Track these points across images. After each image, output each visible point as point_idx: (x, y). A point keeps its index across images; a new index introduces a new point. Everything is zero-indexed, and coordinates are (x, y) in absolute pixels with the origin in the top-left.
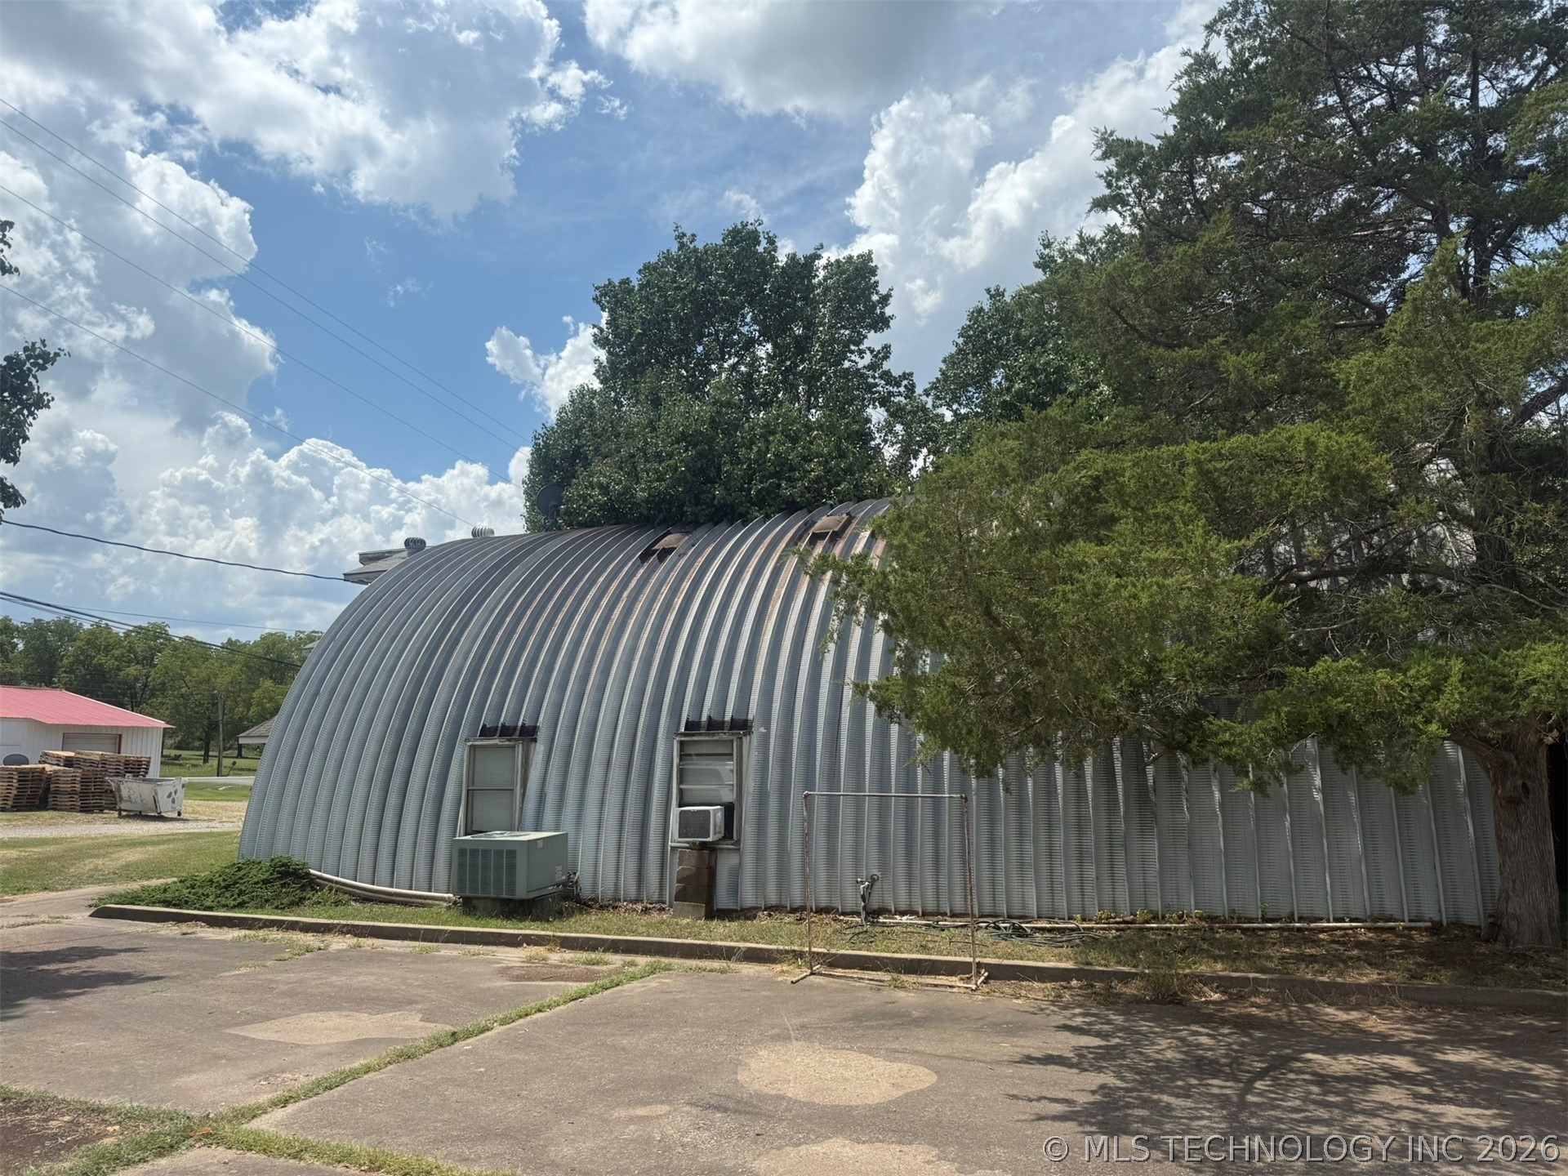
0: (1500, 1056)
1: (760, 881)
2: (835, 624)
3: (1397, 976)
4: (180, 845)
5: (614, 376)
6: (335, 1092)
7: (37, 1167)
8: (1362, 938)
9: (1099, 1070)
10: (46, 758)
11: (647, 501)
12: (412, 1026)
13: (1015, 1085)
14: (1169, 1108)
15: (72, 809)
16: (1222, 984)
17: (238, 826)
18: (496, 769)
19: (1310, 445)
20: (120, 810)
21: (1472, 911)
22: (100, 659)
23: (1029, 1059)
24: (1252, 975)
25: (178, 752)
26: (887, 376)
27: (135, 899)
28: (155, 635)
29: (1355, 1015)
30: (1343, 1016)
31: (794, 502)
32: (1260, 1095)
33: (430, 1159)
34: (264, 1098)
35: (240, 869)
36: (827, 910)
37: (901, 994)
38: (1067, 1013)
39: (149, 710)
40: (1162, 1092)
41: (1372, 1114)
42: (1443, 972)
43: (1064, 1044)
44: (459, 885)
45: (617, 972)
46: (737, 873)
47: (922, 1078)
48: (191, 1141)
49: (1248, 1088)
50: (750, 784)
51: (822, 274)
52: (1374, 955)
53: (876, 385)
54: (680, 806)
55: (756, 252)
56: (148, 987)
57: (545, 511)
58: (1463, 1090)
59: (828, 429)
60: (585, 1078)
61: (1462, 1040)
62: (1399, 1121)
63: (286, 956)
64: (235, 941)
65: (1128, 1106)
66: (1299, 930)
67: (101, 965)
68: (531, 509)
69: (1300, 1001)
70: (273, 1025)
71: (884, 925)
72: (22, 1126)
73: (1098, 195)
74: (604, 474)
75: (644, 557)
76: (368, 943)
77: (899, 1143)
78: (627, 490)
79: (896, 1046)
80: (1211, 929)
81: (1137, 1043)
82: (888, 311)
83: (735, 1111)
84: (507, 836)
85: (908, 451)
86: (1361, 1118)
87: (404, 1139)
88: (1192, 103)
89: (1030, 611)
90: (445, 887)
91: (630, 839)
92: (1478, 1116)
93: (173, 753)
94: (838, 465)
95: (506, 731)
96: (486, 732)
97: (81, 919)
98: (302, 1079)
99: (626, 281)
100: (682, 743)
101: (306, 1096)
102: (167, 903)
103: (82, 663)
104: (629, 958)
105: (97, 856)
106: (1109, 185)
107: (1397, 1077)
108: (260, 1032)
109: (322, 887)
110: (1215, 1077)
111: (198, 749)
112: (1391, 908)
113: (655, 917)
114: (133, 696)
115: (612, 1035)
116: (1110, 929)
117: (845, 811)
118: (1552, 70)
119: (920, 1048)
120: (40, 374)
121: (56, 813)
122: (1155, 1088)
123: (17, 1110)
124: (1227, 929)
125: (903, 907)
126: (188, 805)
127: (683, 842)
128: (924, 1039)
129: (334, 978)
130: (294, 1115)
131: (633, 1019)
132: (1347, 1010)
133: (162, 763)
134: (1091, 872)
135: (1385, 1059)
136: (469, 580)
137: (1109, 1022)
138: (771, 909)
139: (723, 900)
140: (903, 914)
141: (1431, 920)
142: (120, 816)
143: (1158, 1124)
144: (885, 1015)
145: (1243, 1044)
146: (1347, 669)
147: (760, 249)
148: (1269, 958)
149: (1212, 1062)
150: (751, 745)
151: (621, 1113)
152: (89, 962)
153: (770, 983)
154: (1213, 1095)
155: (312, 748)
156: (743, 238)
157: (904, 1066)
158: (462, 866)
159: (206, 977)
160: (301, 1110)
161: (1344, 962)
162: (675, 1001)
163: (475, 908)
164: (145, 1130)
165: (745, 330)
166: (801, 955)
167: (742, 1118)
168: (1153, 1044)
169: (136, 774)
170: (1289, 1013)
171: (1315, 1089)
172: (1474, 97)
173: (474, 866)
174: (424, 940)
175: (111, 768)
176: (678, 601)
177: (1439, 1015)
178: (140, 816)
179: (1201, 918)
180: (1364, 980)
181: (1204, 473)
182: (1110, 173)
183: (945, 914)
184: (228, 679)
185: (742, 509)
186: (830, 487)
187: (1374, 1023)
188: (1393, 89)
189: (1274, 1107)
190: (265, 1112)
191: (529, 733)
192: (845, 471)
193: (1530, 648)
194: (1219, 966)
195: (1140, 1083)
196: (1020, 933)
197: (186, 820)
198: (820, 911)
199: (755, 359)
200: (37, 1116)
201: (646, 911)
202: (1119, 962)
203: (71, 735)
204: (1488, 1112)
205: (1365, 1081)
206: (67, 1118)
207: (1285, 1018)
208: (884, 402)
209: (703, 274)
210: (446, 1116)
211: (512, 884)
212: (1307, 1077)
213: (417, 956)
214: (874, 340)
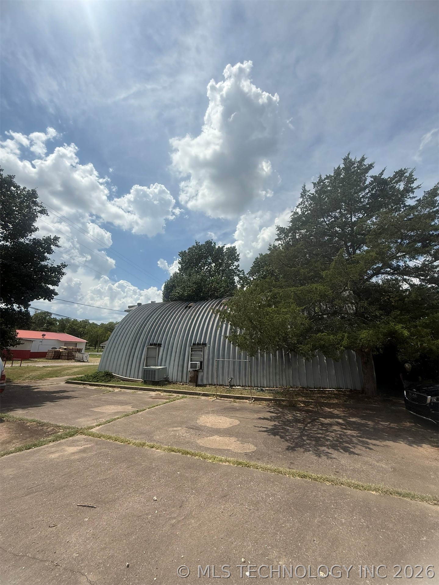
0: (362, 420)
1: (207, 378)
2: (220, 324)
3: (341, 401)
4: (87, 368)
5: (182, 270)
6: (110, 423)
7: (44, 439)
8: (335, 393)
9: (275, 421)
10: (61, 349)
11: (187, 296)
12: (129, 409)
13: (256, 424)
14: (288, 429)
15: (65, 359)
16: (304, 402)
17: (98, 364)
18: (152, 353)
19: (316, 289)
20: (75, 360)
21: (359, 387)
22: (74, 327)
23: (260, 418)
24: (310, 401)
25: (89, 347)
26: (238, 270)
27: (75, 379)
28: (86, 322)
29: (332, 410)
30: (329, 410)
31: (218, 296)
32: (308, 427)
33: (128, 439)
34: (94, 424)
35: (98, 373)
36: (222, 385)
37: (235, 404)
38: (270, 408)
39: (84, 338)
40: (287, 426)
41: (332, 432)
42: (351, 400)
43: (268, 415)
44: (143, 378)
45: (175, 398)
46: (202, 376)
47: (237, 422)
48: (78, 434)
49: (306, 426)
50: (206, 357)
51: (225, 250)
52: (337, 396)
53: (236, 272)
54: (191, 362)
55: (211, 246)
56: (75, 399)
57: (166, 298)
58: (352, 427)
59: (225, 281)
60: (164, 421)
61: (354, 416)
62: (337, 434)
63: (105, 393)
64: (95, 389)
65: (279, 429)
66: (322, 390)
67: (65, 394)
68: (163, 297)
69: (320, 407)
70: (100, 408)
71: (234, 388)
72: (42, 430)
73: (276, 238)
74: (178, 290)
75: (186, 308)
76: (123, 390)
77: (229, 437)
78: (183, 293)
79: (232, 415)
80: (303, 390)
81: (284, 415)
82: (239, 258)
83: (195, 429)
84: (154, 367)
85: (243, 286)
86: (329, 433)
87: (123, 434)
88: (294, 221)
89: (260, 322)
90: (141, 378)
91: (180, 369)
92: (355, 433)
93: (88, 347)
94: (227, 289)
95: (155, 345)
96: (151, 345)
97: (63, 384)
98: (104, 420)
99: (185, 251)
100: (191, 348)
101: (104, 424)
102: (82, 381)
103: (71, 328)
104: (178, 395)
105: (69, 370)
106: (278, 236)
107: (339, 424)
108: (96, 410)
109: (115, 377)
110: (299, 423)
111: (94, 346)
112: (341, 386)
113: (185, 386)
114: (81, 335)
115: (172, 411)
116: (281, 390)
117: (226, 364)
118: (366, 215)
119: (237, 416)
120: (64, 269)
121: (61, 360)
122: (286, 425)
123: (42, 426)
124: (306, 390)
125: (238, 385)
126: (90, 359)
127: (191, 370)
128: (238, 414)
129: (114, 398)
130: (101, 428)
131: (176, 408)
132: (330, 409)
133: (85, 349)
134: (278, 377)
135: (337, 420)
136: (149, 312)
137: (278, 411)
138: (210, 385)
139: (199, 382)
140: (238, 386)
141: (350, 389)
142: (75, 361)
143: (285, 434)
144: (231, 408)
145: (306, 416)
146: (324, 335)
147: (212, 245)
148: (315, 397)
149: (299, 420)
150: (206, 349)
151: (171, 429)
152: (63, 393)
153: (207, 401)
154: (298, 427)
155: (115, 347)
156: (209, 243)
157: (233, 420)
158: (144, 373)
159: (87, 397)
160: (102, 427)
161: (330, 398)
162: (186, 404)
163: (147, 383)
164: (68, 431)
165: (209, 261)
166: (214, 395)
167: (196, 431)
168: (287, 415)
169: (79, 352)
170: (318, 409)
171: (320, 426)
172: (351, 219)
173: (147, 373)
174: (135, 390)
175: (74, 351)
176: (192, 317)
177: (350, 410)
178: (79, 361)
179: (301, 388)
180: (334, 402)
181: (295, 294)
182: (278, 234)
183: (247, 386)
184: (101, 331)
185: (207, 298)
186: (225, 293)
187: (336, 412)
188: (335, 217)
189: (311, 430)
190: (95, 427)
191: (160, 345)
192: (229, 290)
193: (362, 331)
194: (303, 398)
195: (283, 424)
196: (262, 390)
197: (89, 362)
198: (220, 385)
199: (211, 266)
200: (46, 427)
201: (183, 384)
202: (282, 397)
203: (66, 343)
204: (357, 432)
205: (331, 425)
206: (52, 428)
207: (317, 410)
208: (238, 275)
209: (200, 250)
210: (133, 429)
211: (154, 378)
212: (319, 424)
213: (133, 393)
214: (236, 263)
